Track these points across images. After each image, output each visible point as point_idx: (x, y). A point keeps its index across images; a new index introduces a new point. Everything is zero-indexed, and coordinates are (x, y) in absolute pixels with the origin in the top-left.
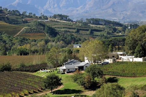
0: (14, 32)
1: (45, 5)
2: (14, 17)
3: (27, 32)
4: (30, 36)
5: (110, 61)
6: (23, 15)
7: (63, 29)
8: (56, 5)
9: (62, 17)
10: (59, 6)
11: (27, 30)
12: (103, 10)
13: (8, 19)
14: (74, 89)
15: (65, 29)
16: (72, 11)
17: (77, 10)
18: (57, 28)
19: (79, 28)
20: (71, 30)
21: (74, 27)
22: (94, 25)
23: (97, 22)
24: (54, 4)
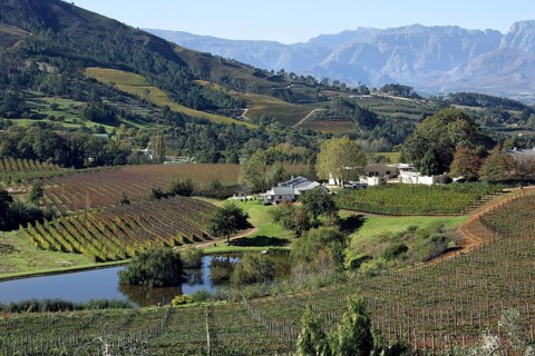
0: (294, 120)
1: (384, 65)
2: (302, 90)
3: (319, 118)
4: (323, 127)
5: (372, 181)
6: (321, 85)
7: (395, 115)
8: (405, 65)
9: (400, 90)
10: (410, 68)
11: (318, 114)
12: (500, 76)
13: (290, 93)
14: (275, 236)
15: (399, 114)
16: (437, 77)
17: (448, 76)
18: (384, 111)
19: (428, 112)
20: (411, 116)
21: (417, 110)
22: (463, 107)
23: (470, 99)
24: (402, 64)
